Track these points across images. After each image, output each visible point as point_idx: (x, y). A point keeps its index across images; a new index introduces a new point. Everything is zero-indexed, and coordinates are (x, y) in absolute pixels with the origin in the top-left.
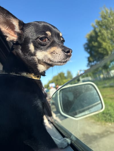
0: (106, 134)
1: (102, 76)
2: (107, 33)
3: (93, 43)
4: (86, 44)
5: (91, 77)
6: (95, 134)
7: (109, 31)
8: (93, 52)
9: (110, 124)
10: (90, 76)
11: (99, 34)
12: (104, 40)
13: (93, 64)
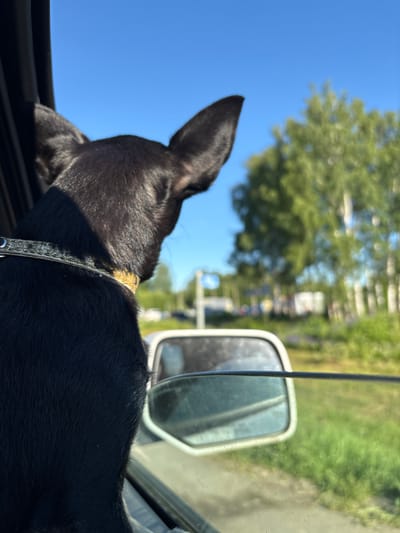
0: (246, 504)
1: (267, 306)
2: (315, 168)
3: (263, 189)
4: (242, 188)
5: (234, 302)
6: (212, 502)
7: (320, 165)
8: (256, 221)
9: (265, 473)
10: (231, 296)
11: (289, 165)
12: (300, 190)
13: (247, 258)
